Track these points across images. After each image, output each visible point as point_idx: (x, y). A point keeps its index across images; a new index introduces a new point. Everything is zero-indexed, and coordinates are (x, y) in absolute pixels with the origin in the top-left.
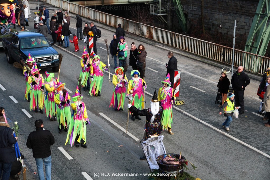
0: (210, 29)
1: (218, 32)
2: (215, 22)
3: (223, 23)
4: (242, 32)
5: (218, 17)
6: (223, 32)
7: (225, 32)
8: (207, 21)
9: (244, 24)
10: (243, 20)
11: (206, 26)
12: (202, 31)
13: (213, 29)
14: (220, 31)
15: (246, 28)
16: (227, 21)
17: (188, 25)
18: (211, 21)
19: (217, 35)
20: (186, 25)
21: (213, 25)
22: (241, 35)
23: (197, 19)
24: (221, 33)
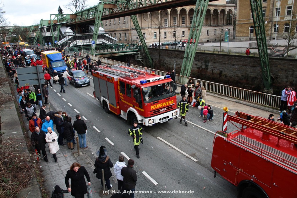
0: (164, 66)
1: (168, 67)
2: (166, 62)
3: (170, 62)
4: (179, 67)
5: (167, 60)
6: (170, 67)
7: (171, 67)
8: (162, 62)
9: (180, 62)
10: (179, 61)
11: (162, 64)
12: (161, 67)
13: (166, 66)
14: (169, 66)
15: (181, 64)
16: (172, 61)
17: (154, 64)
18: (164, 61)
19: (168, 68)
20: (153, 64)
21: (166, 63)
22: (179, 68)
23: (158, 61)
24: (169, 67)
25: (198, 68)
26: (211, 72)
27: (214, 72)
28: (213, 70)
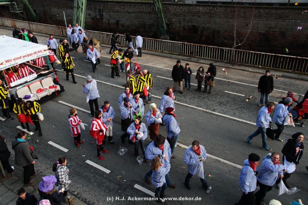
4: (70, 18)
5: (54, 11)
8: (48, 13)
10: (69, 11)
11: (49, 16)
12: (48, 20)
13: (53, 18)
15: (71, 15)
16: (60, 12)
18: (51, 13)
19: (57, 21)
20: (37, 17)
21: (53, 15)
23: (42, 13)
25: (92, 19)
26: (107, 22)
27: (110, 21)
28: (109, 20)
